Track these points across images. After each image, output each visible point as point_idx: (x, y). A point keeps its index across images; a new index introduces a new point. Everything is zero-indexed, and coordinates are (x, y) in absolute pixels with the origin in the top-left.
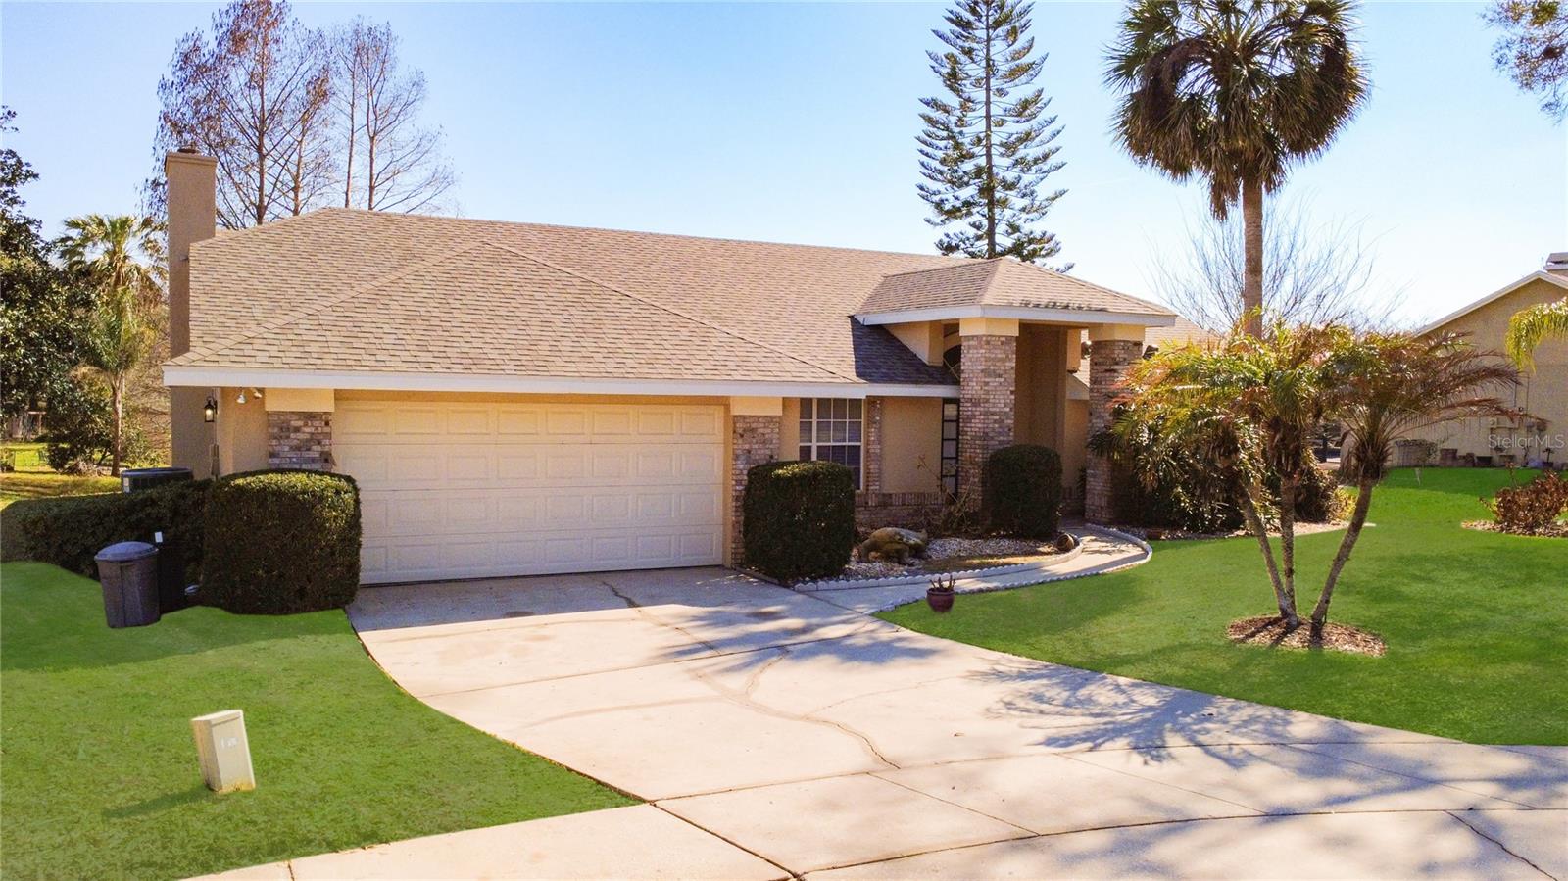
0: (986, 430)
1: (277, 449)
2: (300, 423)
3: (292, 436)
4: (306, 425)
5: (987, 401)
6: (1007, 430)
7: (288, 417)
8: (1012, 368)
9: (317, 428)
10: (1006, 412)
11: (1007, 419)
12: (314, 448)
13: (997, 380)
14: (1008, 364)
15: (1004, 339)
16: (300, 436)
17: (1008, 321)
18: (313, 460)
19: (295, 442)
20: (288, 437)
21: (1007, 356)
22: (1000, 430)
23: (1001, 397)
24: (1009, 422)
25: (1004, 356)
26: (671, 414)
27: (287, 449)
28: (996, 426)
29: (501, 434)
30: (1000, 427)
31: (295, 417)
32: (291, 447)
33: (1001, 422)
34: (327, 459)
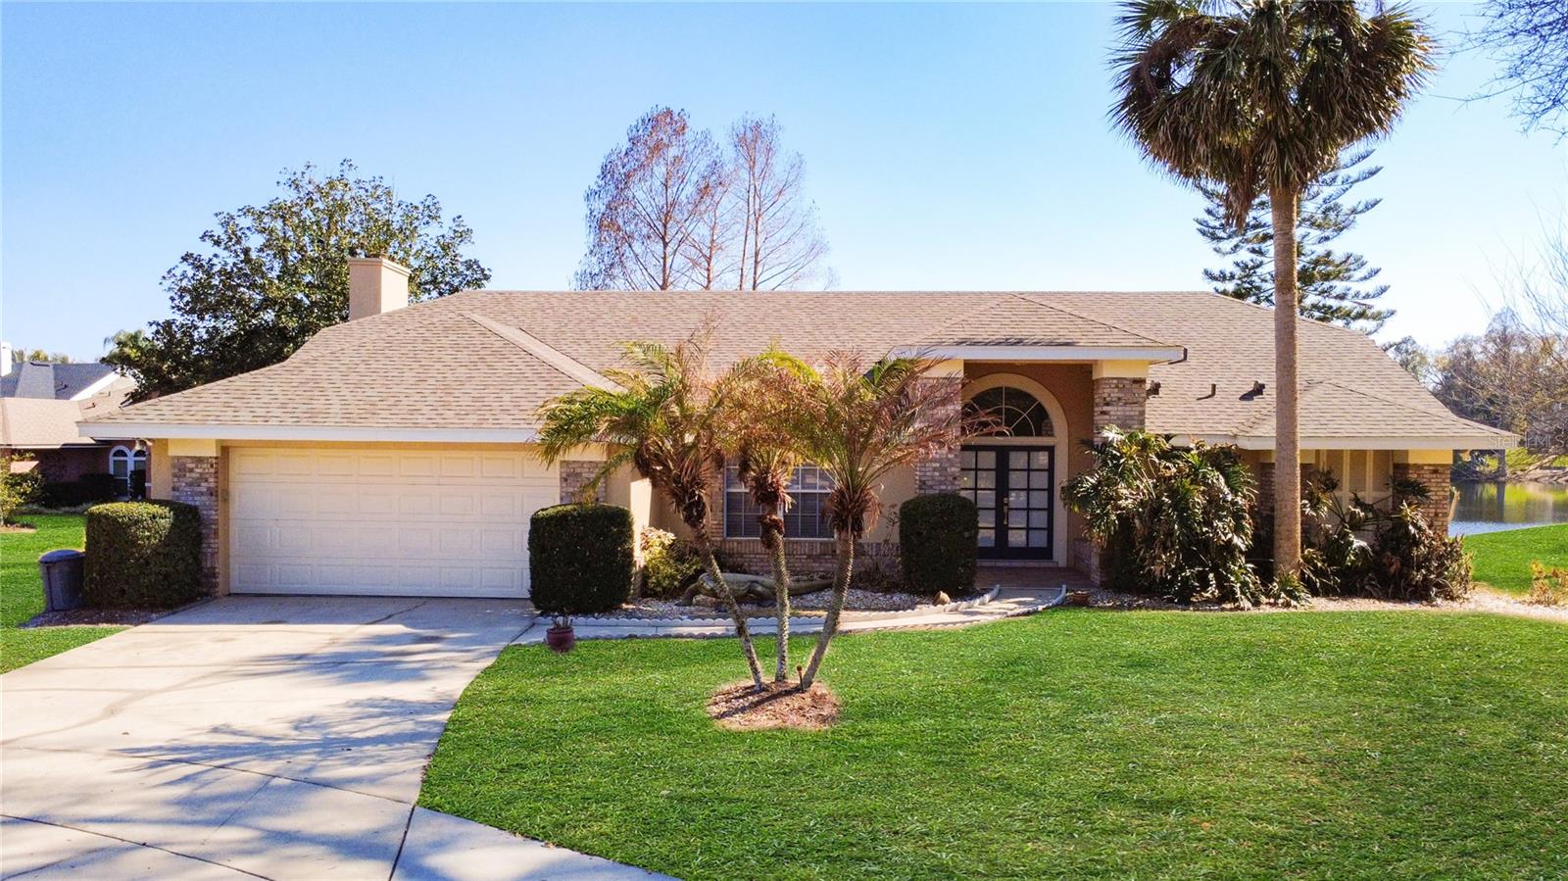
0: (923, 479)
1: (177, 484)
2: (193, 466)
3: (188, 475)
4: (197, 467)
6: (951, 478)
7: (184, 461)
8: (957, 411)
9: (204, 469)
11: (951, 467)
12: (203, 484)
14: (950, 407)
15: (943, 381)
16: (194, 475)
18: (202, 494)
19: (189, 480)
20: (185, 476)
21: (949, 399)
22: (943, 479)
24: (954, 469)
25: (944, 398)
26: (513, 459)
27: (184, 484)
28: (937, 474)
29: (360, 475)
30: (941, 475)
31: (189, 460)
32: (187, 484)
33: (942, 469)
34: (211, 492)
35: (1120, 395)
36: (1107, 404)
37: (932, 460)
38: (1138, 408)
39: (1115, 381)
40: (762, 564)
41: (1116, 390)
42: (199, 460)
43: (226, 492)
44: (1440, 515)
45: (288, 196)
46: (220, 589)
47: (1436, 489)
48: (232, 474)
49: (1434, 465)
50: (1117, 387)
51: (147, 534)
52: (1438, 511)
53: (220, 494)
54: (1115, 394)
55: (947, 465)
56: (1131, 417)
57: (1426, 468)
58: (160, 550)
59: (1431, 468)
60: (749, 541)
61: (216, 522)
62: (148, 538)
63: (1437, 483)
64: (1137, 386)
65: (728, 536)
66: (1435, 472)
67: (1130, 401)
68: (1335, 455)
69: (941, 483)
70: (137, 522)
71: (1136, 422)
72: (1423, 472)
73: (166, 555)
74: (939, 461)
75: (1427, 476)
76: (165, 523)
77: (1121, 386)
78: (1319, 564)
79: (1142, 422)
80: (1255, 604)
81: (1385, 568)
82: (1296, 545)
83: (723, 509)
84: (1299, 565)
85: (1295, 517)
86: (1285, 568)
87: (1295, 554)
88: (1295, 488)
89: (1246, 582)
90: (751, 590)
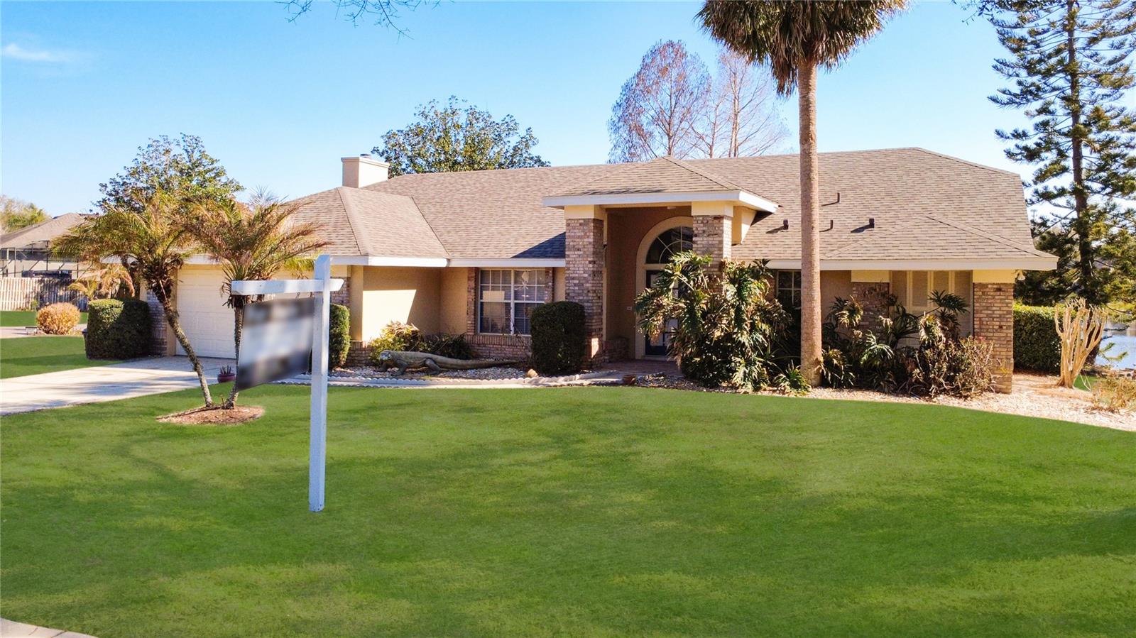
5: (569, 269)
6: (586, 292)
8: (590, 243)
10: (585, 278)
11: (586, 283)
13: (576, 253)
14: (586, 240)
15: (582, 221)
17: (584, 207)
21: (585, 234)
22: (581, 292)
23: (581, 266)
24: (588, 285)
25: (583, 234)
28: (577, 288)
30: (579, 289)
33: (580, 285)
35: (705, 228)
36: (695, 236)
37: (573, 278)
38: (717, 240)
39: (701, 218)
40: (497, 352)
41: (702, 225)
43: (176, 295)
44: (1004, 327)
46: (168, 351)
47: (1000, 305)
48: (178, 285)
49: (997, 284)
50: (702, 223)
51: (107, 316)
52: (1002, 324)
53: (173, 297)
54: (702, 228)
55: (584, 282)
56: (713, 245)
57: (990, 286)
58: (114, 326)
59: (995, 286)
60: (494, 336)
62: (108, 319)
63: (1001, 299)
64: (716, 221)
65: (481, 332)
66: (999, 290)
67: (712, 233)
68: (898, 276)
69: (579, 295)
70: (103, 309)
71: (716, 249)
72: (987, 290)
73: (118, 329)
74: (578, 279)
75: (992, 294)
76: (118, 311)
77: (705, 222)
78: (835, 362)
79: (721, 249)
80: (757, 389)
81: (903, 367)
82: (813, 346)
83: (475, 314)
84: (818, 362)
85: (813, 323)
86: (805, 363)
87: (812, 353)
88: (811, 299)
89: (751, 371)
90: (424, 365)
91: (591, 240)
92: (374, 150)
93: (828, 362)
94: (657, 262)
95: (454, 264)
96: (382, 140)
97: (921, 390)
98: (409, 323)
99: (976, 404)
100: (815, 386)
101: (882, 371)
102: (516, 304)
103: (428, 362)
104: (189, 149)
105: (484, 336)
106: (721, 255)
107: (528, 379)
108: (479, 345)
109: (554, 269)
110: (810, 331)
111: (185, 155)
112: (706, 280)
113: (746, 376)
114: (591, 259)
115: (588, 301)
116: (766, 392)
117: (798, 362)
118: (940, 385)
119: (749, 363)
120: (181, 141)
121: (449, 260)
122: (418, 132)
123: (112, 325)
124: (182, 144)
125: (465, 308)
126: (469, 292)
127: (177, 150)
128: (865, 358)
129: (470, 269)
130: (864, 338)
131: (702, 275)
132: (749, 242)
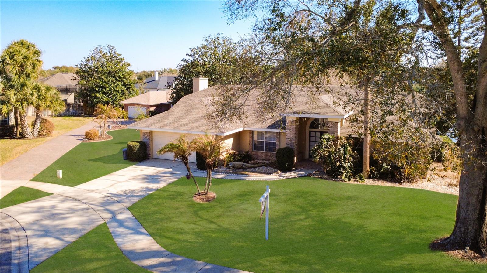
5: (287, 135)
7: (144, 133)
10: (292, 139)
12: (148, 137)
15: (291, 121)
18: (147, 139)
20: (145, 136)
21: (293, 125)
23: (291, 135)
24: (293, 141)
28: (290, 142)
34: (149, 139)
36: (329, 128)
37: (289, 139)
38: (336, 129)
39: (331, 122)
40: (260, 157)
42: (147, 133)
43: (152, 139)
45: (205, 43)
46: (151, 157)
48: (153, 136)
53: (151, 139)
54: (331, 125)
56: (335, 131)
60: (259, 152)
61: (150, 145)
62: (135, 149)
64: (336, 124)
65: (254, 150)
67: (335, 127)
69: (291, 144)
73: (138, 152)
78: (373, 171)
79: (337, 132)
80: (349, 180)
81: (394, 173)
82: (367, 166)
83: (252, 145)
84: (368, 171)
85: (367, 160)
86: (364, 171)
87: (366, 168)
88: (366, 152)
89: (347, 175)
90: (242, 166)
91: (295, 127)
92: (187, 54)
93: (371, 171)
94: (313, 128)
95: (246, 129)
96: (190, 50)
97: (399, 181)
98: (232, 149)
99: (414, 186)
100: (367, 179)
101: (387, 174)
102: (266, 142)
103: (243, 166)
104: (110, 51)
105: (255, 152)
106: (337, 134)
107: (278, 174)
108: (253, 155)
109: (280, 133)
110: (365, 162)
111: (108, 53)
112: (332, 142)
113: (346, 176)
114: (294, 133)
115: (293, 146)
116: (352, 182)
117: (362, 172)
118: (405, 180)
119: (347, 172)
120: (107, 48)
121: (244, 128)
122: (205, 47)
123: (137, 152)
124: (108, 49)
125: (249, 142)
126: (250, 137)
127: (105, 51)
128: (382, 170)
129: (250, 131)
130: (382, 164)
131: (331, 141)
132: (345, 126)
